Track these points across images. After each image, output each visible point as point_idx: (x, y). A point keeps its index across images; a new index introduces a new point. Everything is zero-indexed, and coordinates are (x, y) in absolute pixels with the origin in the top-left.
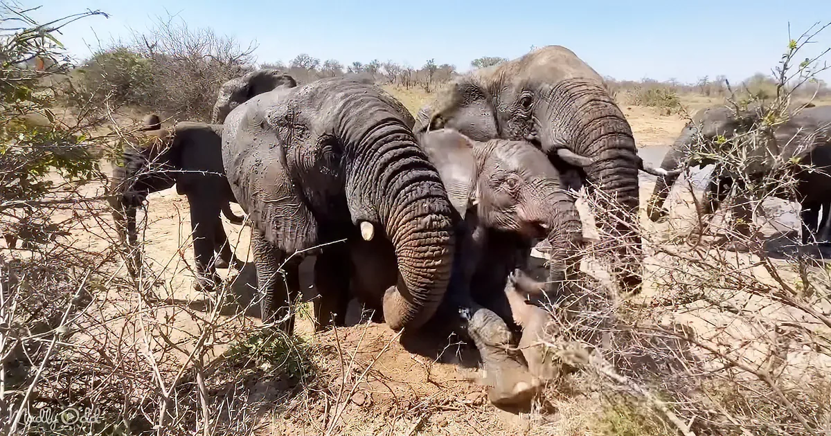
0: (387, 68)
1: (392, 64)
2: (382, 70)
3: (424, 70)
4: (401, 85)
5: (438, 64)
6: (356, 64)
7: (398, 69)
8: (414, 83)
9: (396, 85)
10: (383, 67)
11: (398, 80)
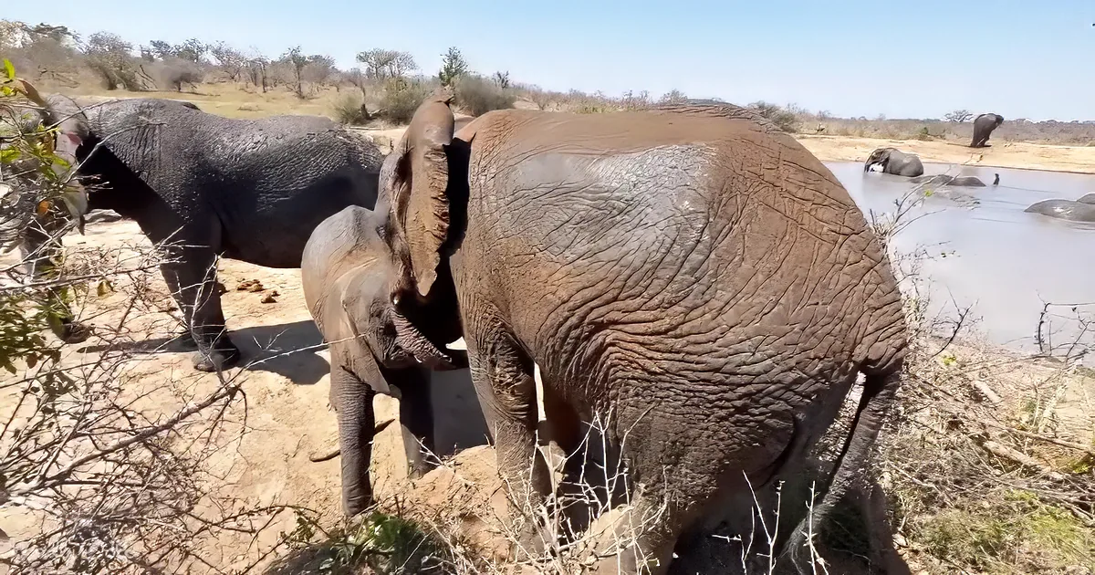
0: (217, 52)
1: (224, 48)
2: (209, 57)
3: (285, 62)
4: (251, 84)
5: (306, 53)
6: (158, 45)
7: (239, 58)
8: (273, 82)
9: (242, 83)
10: (209, 51)
11: (245, 75)
